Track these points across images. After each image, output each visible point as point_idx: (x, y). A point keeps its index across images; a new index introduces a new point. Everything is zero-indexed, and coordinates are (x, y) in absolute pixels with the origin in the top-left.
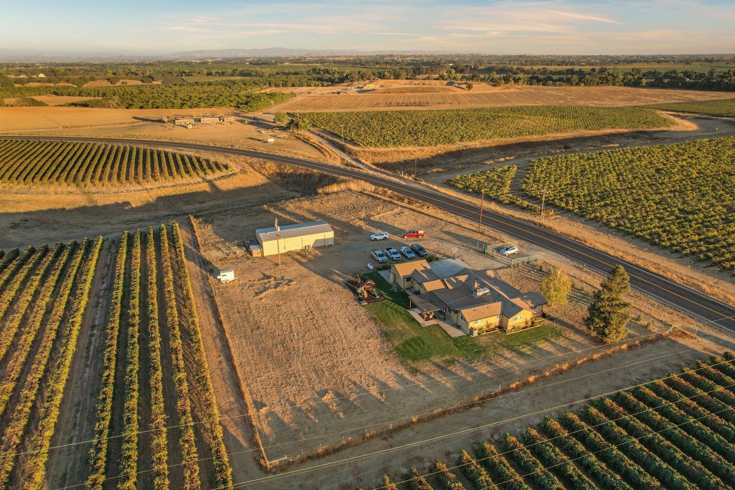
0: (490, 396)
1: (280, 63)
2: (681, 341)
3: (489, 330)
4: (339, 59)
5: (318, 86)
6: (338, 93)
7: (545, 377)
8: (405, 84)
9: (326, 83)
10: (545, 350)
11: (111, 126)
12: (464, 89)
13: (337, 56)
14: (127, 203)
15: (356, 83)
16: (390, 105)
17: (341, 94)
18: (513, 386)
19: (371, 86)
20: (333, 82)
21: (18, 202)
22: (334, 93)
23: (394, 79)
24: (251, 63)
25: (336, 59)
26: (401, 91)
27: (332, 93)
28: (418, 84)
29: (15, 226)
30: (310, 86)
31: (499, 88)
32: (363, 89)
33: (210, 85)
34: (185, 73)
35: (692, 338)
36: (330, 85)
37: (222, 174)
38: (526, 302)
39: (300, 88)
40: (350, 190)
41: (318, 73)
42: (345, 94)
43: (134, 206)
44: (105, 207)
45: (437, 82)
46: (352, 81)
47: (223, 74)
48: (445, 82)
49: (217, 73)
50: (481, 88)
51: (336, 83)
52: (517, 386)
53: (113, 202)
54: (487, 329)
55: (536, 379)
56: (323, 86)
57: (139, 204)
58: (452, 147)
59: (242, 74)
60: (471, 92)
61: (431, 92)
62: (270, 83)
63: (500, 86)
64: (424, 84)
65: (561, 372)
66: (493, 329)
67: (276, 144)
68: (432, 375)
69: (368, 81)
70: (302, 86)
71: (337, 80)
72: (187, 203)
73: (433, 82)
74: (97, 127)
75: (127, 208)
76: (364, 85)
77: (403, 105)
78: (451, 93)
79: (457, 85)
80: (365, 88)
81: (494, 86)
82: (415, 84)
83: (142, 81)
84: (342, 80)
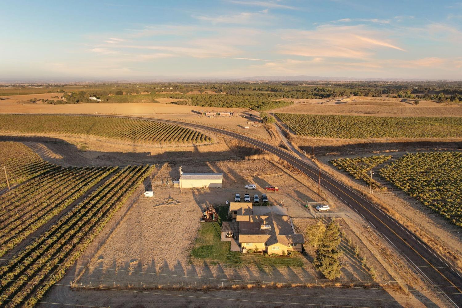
0: (216, 288)
1: (300, 84)
2: (392, 293)
3: (256, 252)
4: (339, 83)
5: (313, 98)
6: (322, 103)
7: (261, 287)
8: (371, 99)
9: (318, 97)
10: (280, 273)
11: (177, 114)
12: (412, 104)
13: (339, 81)
14: (149, 153)
15: (337, 98)
16: (352, 112)
17: (323, 104)
18: (234, 287)
19: (346, 100)
20: (323, 97)
21: (107, 147)
22: (319, 103)
23: (364, 96)
24: (283, 84)
25: (337, 83)
26: (364, 104)
27: (318, 103)
28: (380, 100)
29: (98, 158)
30: (308, 98)
31: (442, 104)
32: (340, 101)
33: (249, 95)
34: (241, 88)
35: (405, 293)
36: (320, 99)
37: (206, 143)
38: (288, 240)
39: (301, 99)
40: (264, 159)
41: (318, 91)
42: (326, 104)
43: (152, 154)
44: (139, 154)
45: (394, 99)
46: (335, 96)
47: (262, 90)
48: (400, 99)
49: (259, 89)
50: (426, 104)
51: (325, 97)
52: (237, 288)
53: (143, 152)
54: (255, 251)
55: (253, 287)
56: (316, 99)
57: (155, 154)
58: (362, 141)
59: (272, 90)
60: (417, 106)
61: (386, 105)
62: (283, 96)
63: (443, 102)
64: (384, 100)
65: (275, 287)
66: (260, 252)
67: (249, 130)
68: (196, 268)
69: (345, 97)
70: (303, 98)
71: (325, 96)
72: (179, 157)
73: (391, 99)
74: (170, 114)
75: (148, 155)
76: (342, 99)
77: (360, 112)
78: (401, 106)
79: (409, 101)
80: (342, 101)
81: (438, 102)
82: (378, 100)
83: (216, 92)
84: (328, 96)
